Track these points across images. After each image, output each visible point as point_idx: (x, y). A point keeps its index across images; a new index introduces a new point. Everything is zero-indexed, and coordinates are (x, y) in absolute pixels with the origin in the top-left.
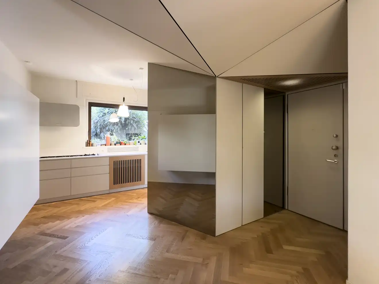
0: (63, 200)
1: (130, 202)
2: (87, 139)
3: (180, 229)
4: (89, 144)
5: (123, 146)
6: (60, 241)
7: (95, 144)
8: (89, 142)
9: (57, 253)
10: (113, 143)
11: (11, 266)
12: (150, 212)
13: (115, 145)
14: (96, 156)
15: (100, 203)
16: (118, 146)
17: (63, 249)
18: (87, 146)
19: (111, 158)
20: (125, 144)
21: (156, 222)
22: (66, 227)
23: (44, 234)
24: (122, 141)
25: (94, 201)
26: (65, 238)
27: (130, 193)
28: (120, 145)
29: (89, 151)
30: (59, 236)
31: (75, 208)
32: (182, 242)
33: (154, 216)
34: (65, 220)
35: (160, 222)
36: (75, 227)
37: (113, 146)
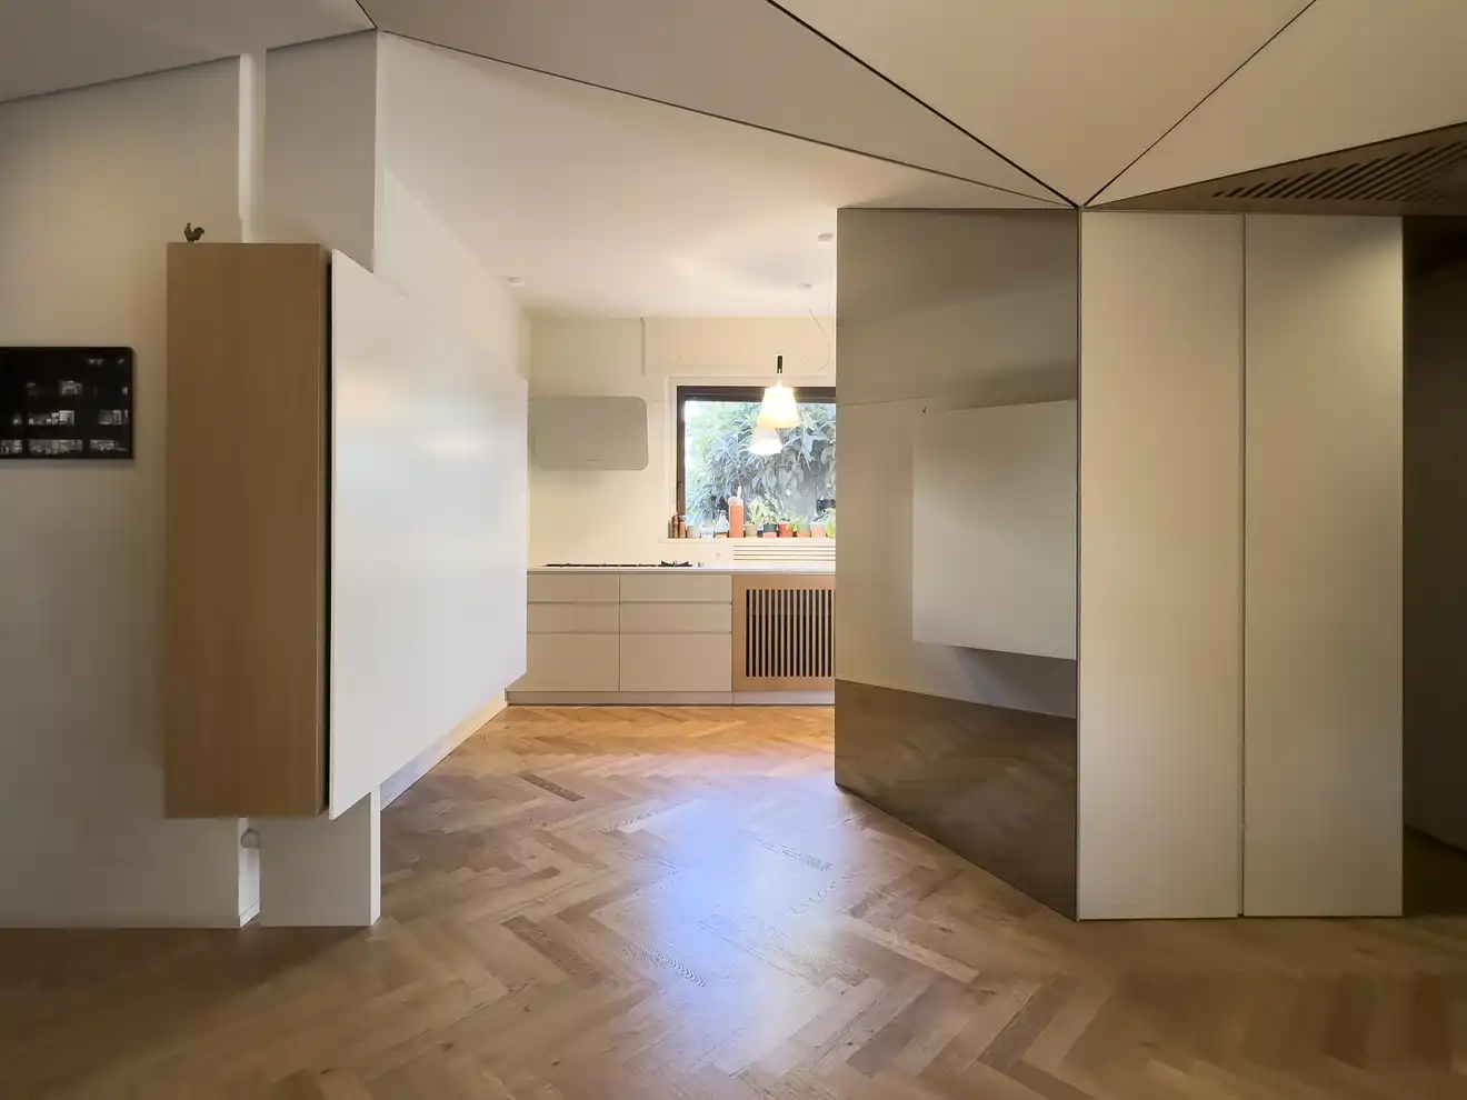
0: (600, 704)
1: (785, 741)
2: (674, 512)
3: (933, 860)
4: (677, 529)
5: (786, 541)
6: (560, 801)
7: (694, 532)
8: (676, 523)
9: (545, 829)
10: (753, 529)
11: (447, 830)
12: (843, 783)
13: (760, 534)
14: (695, 567)
15: (694, 729)
16: (770, 540)
17: (561, 824)
18: (671, 536)
19: (737, 577)
20: (795, 535)
21: (853, 818)
22: (589, 773)
23: (531, 778)
24: (785, 522)
25: (681, 721)
26: (572, 797)
27: (798, 714)
28: (778, 536)
29: (677, 551)
30: (562, 791)
31: (624, 729)
32: (921, 899)
33: (856, 798)
34: (591, 754)
35: (868, 822)
36: (609, 778)
37: (753, 540)
